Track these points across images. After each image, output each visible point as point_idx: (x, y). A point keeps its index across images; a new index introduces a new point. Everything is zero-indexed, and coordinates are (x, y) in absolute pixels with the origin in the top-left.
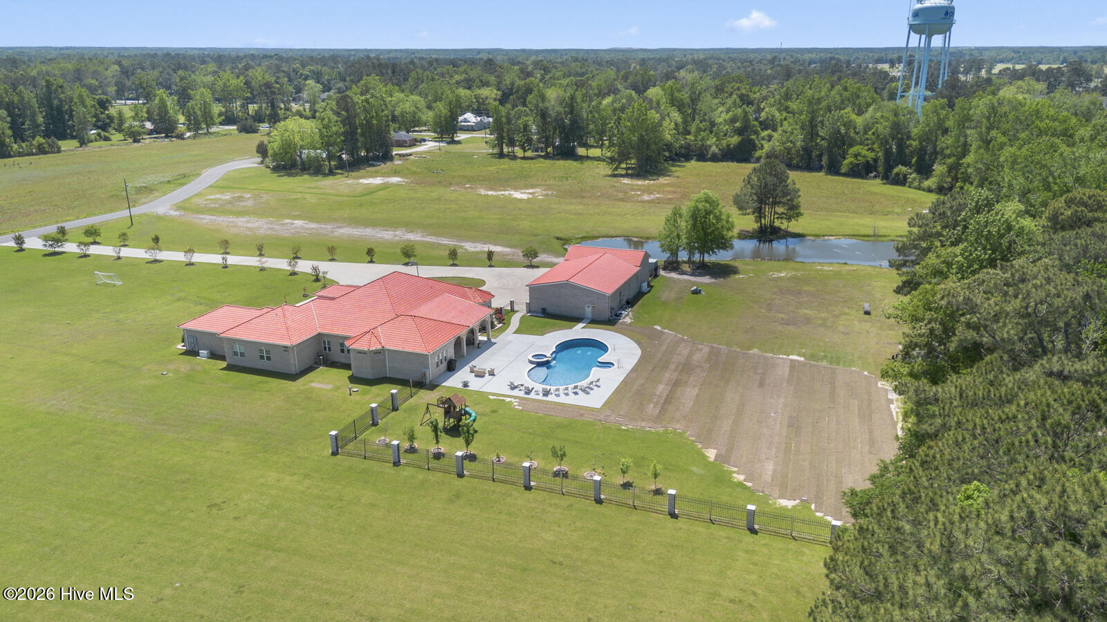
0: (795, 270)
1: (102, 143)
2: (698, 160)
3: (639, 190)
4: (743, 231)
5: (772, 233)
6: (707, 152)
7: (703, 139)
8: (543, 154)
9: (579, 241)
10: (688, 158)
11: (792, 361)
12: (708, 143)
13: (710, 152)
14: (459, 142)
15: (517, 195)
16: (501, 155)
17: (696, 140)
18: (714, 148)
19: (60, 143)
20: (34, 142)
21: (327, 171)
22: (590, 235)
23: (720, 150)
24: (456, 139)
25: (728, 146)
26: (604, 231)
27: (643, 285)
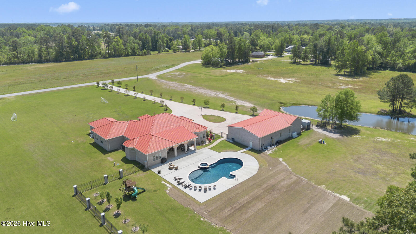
0: (396, 138)
1: (166, 52)
2: (390, 70)
3: (342, 83)
4: (383, 110)
5: (398, 114)
6: (396, 66)
7: (395, 60)
8: (314, 63)
9: (290, 105)
10: (385, 69)
11: (340, 199)
12: (398, 62)
13: (398, 67)
14: (283, 57)
15: (282, 81)
16: (294, 63)
17: (391, 60)
18: (400, 65)
19: (151, 52)
20: (143, 51)
21: (219, 66)
22: (298, 103)
23: (403, 66)
24: (282, 55)
25: (409, 64)
26: (305, 101)
27: (294, 134)
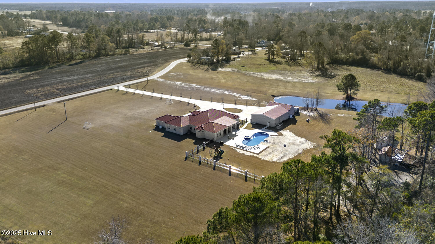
27: (291, 116)
